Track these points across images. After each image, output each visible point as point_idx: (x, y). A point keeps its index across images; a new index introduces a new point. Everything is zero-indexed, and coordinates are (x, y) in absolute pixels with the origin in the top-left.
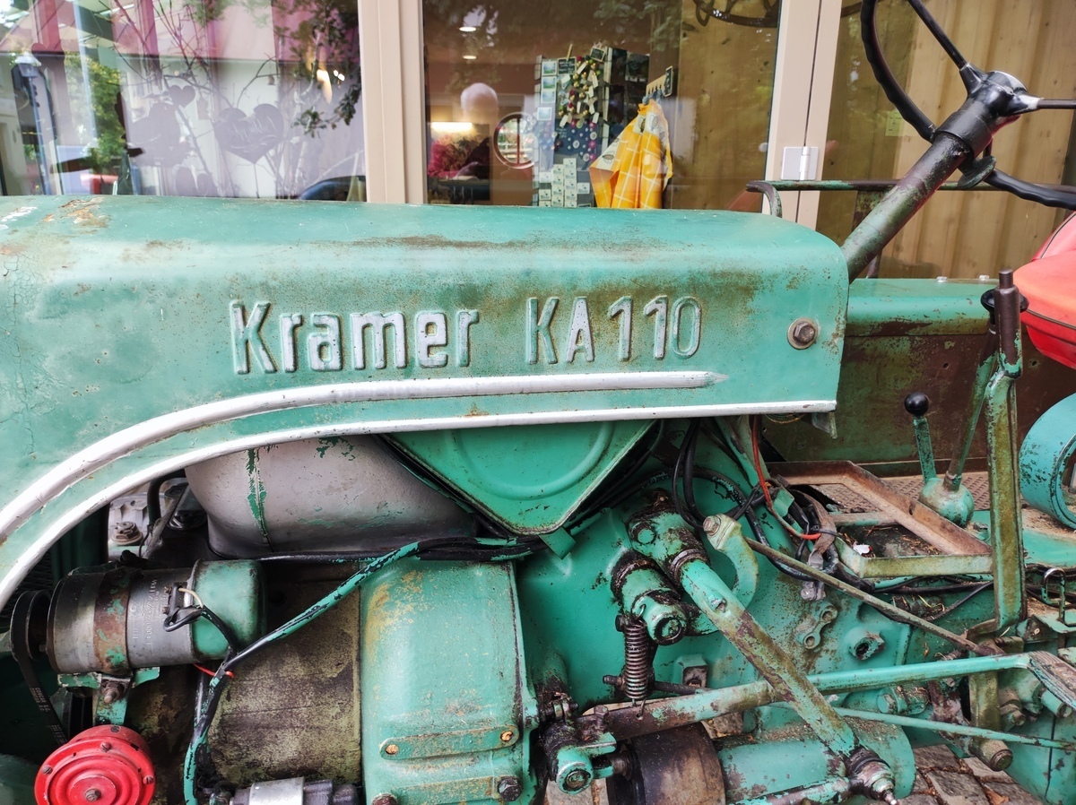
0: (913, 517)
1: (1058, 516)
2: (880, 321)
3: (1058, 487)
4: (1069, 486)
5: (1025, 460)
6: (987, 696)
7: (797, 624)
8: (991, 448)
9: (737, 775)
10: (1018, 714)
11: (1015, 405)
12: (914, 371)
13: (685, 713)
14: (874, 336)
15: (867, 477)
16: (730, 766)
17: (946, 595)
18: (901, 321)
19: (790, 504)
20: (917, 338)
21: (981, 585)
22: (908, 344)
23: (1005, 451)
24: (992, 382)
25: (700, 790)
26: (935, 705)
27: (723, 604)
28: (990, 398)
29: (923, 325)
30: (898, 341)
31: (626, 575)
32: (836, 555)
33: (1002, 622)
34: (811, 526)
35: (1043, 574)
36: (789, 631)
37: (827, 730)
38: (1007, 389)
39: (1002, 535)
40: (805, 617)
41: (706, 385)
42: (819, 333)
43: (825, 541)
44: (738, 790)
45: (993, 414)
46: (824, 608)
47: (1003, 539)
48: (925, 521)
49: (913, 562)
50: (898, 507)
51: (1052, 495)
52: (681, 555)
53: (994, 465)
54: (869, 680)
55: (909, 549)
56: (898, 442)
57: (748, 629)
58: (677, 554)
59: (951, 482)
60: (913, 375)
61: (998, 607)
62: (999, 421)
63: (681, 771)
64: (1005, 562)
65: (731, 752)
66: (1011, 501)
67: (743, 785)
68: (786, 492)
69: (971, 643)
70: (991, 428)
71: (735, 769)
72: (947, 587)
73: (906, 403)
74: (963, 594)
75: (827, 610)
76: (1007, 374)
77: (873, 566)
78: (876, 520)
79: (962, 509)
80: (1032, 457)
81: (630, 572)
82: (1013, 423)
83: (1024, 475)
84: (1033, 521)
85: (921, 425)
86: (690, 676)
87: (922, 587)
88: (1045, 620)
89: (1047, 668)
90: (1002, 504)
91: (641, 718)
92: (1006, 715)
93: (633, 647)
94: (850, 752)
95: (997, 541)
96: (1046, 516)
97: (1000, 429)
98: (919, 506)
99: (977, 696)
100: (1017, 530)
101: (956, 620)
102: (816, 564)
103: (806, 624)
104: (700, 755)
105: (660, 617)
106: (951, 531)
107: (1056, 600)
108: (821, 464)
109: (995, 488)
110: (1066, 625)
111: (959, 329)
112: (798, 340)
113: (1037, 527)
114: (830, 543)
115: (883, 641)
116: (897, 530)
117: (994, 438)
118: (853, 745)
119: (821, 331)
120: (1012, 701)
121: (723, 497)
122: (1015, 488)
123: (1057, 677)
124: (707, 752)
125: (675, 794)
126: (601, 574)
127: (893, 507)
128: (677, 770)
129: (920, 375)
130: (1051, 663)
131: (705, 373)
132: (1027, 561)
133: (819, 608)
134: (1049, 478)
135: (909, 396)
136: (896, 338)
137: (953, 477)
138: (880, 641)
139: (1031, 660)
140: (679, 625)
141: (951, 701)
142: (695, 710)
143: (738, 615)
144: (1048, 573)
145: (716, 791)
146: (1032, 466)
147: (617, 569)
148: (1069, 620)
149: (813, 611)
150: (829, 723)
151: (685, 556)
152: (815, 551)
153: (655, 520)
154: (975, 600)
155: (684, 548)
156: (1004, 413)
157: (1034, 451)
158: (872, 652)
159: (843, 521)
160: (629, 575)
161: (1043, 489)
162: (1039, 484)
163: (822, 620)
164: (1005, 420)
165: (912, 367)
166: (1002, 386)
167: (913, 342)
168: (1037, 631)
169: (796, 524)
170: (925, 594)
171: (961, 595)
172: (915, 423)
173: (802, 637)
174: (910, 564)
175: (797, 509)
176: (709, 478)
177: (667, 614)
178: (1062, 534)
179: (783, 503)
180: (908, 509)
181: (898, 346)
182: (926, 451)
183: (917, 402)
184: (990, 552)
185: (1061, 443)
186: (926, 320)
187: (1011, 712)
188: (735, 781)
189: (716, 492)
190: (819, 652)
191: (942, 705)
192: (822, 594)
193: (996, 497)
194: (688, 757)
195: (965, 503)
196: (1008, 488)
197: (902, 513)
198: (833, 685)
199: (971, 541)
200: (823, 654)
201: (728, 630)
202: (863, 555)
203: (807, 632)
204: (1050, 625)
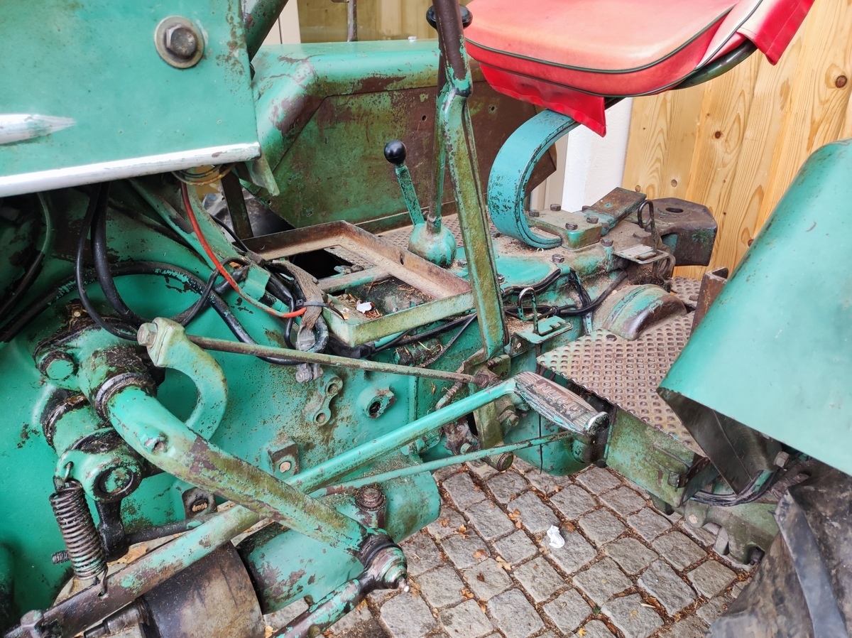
0: (404, 267)
1: (524, 239)
2: (359, 78)
3: (521, 212)
4: (529, 211)
5: (492, 192)
6: (488, 414)
7: (304, 404)
8: (455, 181)
9: (272, 571)
10: (513, 417)
11: (471, 129)
12: (398, 126)
13: (167, 565)
14: (356, 93)
15: (360, 233)
16: (263, 565)
17: (442, 335)
18: (378, 76)
19: (266, 282)
20: (395, 93)
21: (470, 318)
22: (388, 99)
23: (468, 183)
24: (445, 104)
25: (228, 611)
26: (447, 434)
27: (162, 442)
28: (446, 123)
29: (398, 79)
30: (379, 97)
31: (55, 421)
32: (325, 327)
33: (490, 352)
34: (295, 303)
35: (518, 294)
36: (298, 414)
37: (329, 535)
38: (461, 110)
39: (478, 271)
40: (312, 395)
41: (36, 137)
42: (207, 43)
43: (312, 313)
44: (276, 585)
45: (451, 142)
46: (327, 382)
47: (479, 275)
48: (414, 268)
49: (402, 317)
50: (390, 259)
51: (517, 221)
52: (105, 387)
53: (461, 200)
54: (375, 452)
55: (405, 299)
56: (396, 196)
57: (204, 462)
58: (100, 387)
59: (433, 225)
60: (398, 130)
61: (485, 340)
62: (458, 149)
63: (202, 600)
64: (485, 296)
65: (262, 550)
66: (481, 234)
67: (279, 579)
68: (259, 269)
69: (467, 376)
70: (451, 158)
71: (268, 567)
72: (442, 328)
73: (385, 153)
74: (457, 329)
75: (331, 383)
76: (458, 92)
77: (363, 332)
78: (372, 276)
79: (446, 249)
80: (498, 189)
81: (60, 417)
82: (472, 150)
83: (494, 207)
84: (506, 247)
85: (403, 173)
86: (191, 499)
87: (421, 334)
88: (524, 335)
89: (530, 388)
90: (474, 240)
91: (105, 596)
92: (505, 421)
93: (66, 521)
94: (359, 546)
95: (475, 278)
96: (515, 240)
97: (460, 159)
98: (408, 255)
99: (480, 417)
100: (491, 263)
101: (454, 354)
102: (305, 342)
103: (314, 400)
104: (223, 572)
105: (95, 472)
106: (437, 274)
107: (531, 316)
108: (316, 228)
109: (465, 224)
110: (540, 335)
111: (430, 81)
112: (172, 52)
113: (510, 252)
114: (317, 315)
115: (392, 395)
116: (391, 282)
117: (456, 169)
118: (361, 538)
119: (210, 40)
120: (508, 408)
121: (180, 291)
122: (484, 220)
123: (539, 395)
124: (231, 565)
125: (200, 628)
126: (26, 426)
127: (386, 260)
128: (197, 601)
129: (404, 129)
130: (533, 383)
131: (26, 116)
132: (503, 286)
133: (323, 383)
134: (513, 206)
135: (387, 146)
136: (377, 94)
137: (433, 220)
138: (390, 395)
139: (516, 384)
140: (129, 472)
141: (460, 426)
142: (180, 557)
143: (186, 449)
144: (522, 293)
145: (247, 603)
146: (499, 197)
147: (45, 416)
148: (542, 331)
149: (318, 386)
150: (330, 527)
151: (112, 386)
152: (303, 328)
153: (73, 343)
154: (468, 332)
155: (110, 375)
156: (461, 140)
157: (498, 182)
158: (385, 407)
159: (338, 285)
160: (59, 421)
161: (510, 215)
162: (506, 213)
163: (328, 394)
164: (464, 148)
165: (396, 122)
166: (455, 108)
167: (392, 98)
168: (519, 346)
169: (278, 303)
170: (423, 339)
171: (455, 330)
172: (397, 172)
173: (311, 417)
174: (399, 319)
175: (277, 286)
176: (151, 272)
177: (105, 466)
178: (528, 254)
179: (257, 282)
180: (399, 260)
181: (380, 102)
182: (411, 198)
183: (395, 150)
184: (471, 289)
185: (519, 171)
186: (400, 75)
187: (508, 417)
188: (270, 578)
189: (169, 287)
190: (334, 423)
191: (453, 432)
192: (318, 371)
193: (467, 234)
194: (209, 579)
195: (448, 243)
196: (477, 222)
197: (395, 264)
198: (338, 470)
199: (454, 281)
200: (339, 423)
201: (178, 470)
202: (367, 312)
203: (316, 411)
204: (528, 339)
